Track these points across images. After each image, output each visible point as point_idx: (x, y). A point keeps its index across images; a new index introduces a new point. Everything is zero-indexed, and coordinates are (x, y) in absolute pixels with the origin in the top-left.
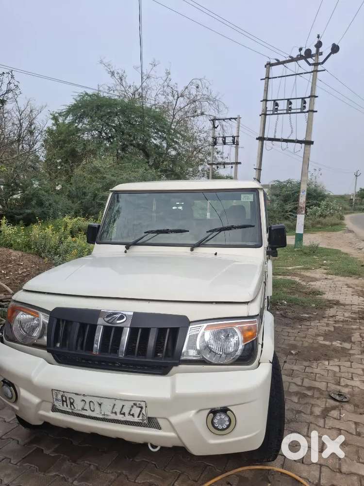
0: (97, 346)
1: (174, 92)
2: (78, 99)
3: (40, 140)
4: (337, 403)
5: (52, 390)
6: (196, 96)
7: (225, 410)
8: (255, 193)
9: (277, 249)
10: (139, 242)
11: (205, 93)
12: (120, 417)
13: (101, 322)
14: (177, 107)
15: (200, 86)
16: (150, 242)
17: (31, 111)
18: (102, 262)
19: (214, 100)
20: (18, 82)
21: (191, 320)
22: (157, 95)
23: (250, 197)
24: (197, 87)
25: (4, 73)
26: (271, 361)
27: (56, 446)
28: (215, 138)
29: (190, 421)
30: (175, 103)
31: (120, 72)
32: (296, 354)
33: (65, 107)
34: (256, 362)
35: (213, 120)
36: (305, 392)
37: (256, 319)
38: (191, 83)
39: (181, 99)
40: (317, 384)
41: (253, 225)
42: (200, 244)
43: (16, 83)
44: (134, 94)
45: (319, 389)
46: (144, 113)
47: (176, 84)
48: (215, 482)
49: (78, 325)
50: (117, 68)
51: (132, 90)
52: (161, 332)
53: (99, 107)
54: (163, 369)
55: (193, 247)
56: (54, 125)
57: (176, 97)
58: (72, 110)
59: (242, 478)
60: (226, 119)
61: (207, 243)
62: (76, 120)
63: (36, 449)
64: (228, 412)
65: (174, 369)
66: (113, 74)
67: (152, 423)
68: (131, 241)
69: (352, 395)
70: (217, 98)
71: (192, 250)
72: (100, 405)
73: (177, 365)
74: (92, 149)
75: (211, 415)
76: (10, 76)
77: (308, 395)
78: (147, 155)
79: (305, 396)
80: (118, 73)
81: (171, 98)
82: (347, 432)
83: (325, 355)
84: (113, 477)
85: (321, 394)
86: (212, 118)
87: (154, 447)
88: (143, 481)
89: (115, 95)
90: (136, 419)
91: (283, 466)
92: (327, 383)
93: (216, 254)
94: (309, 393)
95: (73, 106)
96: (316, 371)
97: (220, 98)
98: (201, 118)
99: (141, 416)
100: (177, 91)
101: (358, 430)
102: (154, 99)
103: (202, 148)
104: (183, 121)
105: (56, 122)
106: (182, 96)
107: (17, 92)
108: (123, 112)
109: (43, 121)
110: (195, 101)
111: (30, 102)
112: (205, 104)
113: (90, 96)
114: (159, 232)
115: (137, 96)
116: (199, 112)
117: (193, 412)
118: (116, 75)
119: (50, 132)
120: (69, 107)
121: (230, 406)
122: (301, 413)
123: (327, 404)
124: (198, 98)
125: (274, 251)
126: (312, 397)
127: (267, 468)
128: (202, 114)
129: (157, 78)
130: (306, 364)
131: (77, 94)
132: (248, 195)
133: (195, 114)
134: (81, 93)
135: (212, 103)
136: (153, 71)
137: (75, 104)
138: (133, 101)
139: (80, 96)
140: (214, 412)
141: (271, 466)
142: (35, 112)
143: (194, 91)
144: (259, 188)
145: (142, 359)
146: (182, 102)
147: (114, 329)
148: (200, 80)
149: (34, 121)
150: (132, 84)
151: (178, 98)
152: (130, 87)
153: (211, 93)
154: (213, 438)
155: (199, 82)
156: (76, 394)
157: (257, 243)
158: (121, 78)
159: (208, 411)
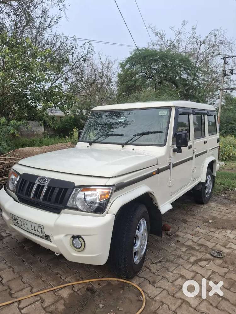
0: (32, 194)
1: (198, 41)
2: (133, 53)
3: (115, 79)
4: (212, 257)
5: (11, 214)
6: (215, 42)
7: (79, 237)
9: (181, 148)
10: (97, 141)
11: (221, 39)
12: (34, 232)
13: (37, 182)
14: (201, 52)
15: (217, 35)
17: (109, 64)
19: (229, 44)
20: (94, 47)
21: (76, 185)
22: (187, 44)
23: (165, 113)
24: (215, 36)
25: (86, 42)
28: (225, 71)
29: (61, 241)
30: (198, 49)
31: (161, 32)
32: (212, 223)
33: (125, 59)
35: (223, 58)
36: (195, 247)
37: (111, 188)
38: (211, 33)
39: (203, 45)
40: (208, 244)
42: (127, 144)
44: (170, 46)
45: (206, 247)
47: (200, 35)
50: (159, 30)
51: (169, 43)
53: (145, 57)
54: (57, 211)
55: (124, 145)
56: (121, 71)
57: (199, 44)
58: (129, 60)
60: (233, 56)
62: (131, 67)
64: (80, 239)
65: (63, 211)
66: (156, 34)
67: (47, 237)
69: (229, 254)
70: (231, 42)
71: (123, 147)
72: (27, 224)
73: (64, 209)
75: (72, 238)
76: (89, 44)
77: (195, 249)
78: (177, 86)
79: (193, 248)
80: (160, 33)
81: (195, 45)
82: (202, 276)
83: (234, 226)
85: (206, 250)
86: (223, 56)
89: (157, 48)
90: (40, 234)
92: (217, 244)
93: (133, 150)
94: (197, 248)
95: (129, 58)
96: (216, 235)
97: (233, 42)
98: (217, 57)
99: (42, 233)
100: (200, 40)
101: (211, 276)
102: (184, 48)
103: (219, 78)
104: (206, 62)
105: (123, 69)
106: (204, 43)
107: (93, 53)
108: (161, 58)
109: (115, 69)
110: (214, 46)
111: (108, 58)
112: (222, 47)
113: (140, 50)
114: (108, 135)
115: (172, 47)
116: (216, 53)
117: (64, 235)
118: (158, 34)
119: (119, 76)
120: (127, 58)
121: (82, 235)
122: (180, 258)
123: (204, 257)
124: (217, 43)
125: (179, 149)
126: (197, 250)
128: (219, 54)
129: (185, 33)
130: (213, 230)
131: (132, 50)
132: (164, 111)
133: (213, 55)
134: (135, 49)
135: (227, 45)
136: (183, 28)
137: (131, 57)
138: (169, 50)
139: (134, 51)
140: (74, 237)
142: (111, 64)
143: (213, 39)
144: (172, 106)
145: (49, 203)
146: (203, 48)
147: (41, 186)
148: (217, 30)
149: (111, 70)
150: (169, 39)
151: (201, 45)
152: (168, 41)
153: (226, 39)
154: (75, 253)
155: (216, 32)
156: (19, 217)
157: (163, 143)
158: (161, 36)
159: (71, 236)
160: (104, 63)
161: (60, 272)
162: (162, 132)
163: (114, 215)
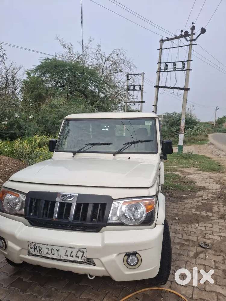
0: (56, 215)
1: (103, 57)
2: (43, 62)
3: (19, 87)
4: (203, 249)
5: (28, 242)
6: (117, 60)
7: (135, 254)
8: (153, 120)
9: (167, 155)
10: (81, 151)
11: (122, 58)
12: (70, 258)
13: (58, 200)
14: (105, 67)
15: (119, 54)
16: (88, 150)
17: (13, 69)
18: (58, 163)
19: (128, 63)
20: (5, 51)
21: (114, 199)
22: (92, 59)
23: (151, 123)
24: (117, 55)
26: (163, 223)
27: (31, 276)
28: (128, 86)
29: (113, 261)
30: (103, 64)
31: (69, 44)
32: (179, 219)
33: (35, 67)
34: (154, 224)
36: (184, 243)
37: (154, 198)
38: (114, 52)
39: (107, 62)
40: (191, 238)
41: (152, 140)
42: (119, 152)
43: (4, 52)
44: (78, 59)
45: (192, 241)
46: (84, 70)
47: (104, 52)
48: (129, 297)
49: (44, 202)
50: (66, 42)
51: (76, 56)
52: (96, 206)
53: (56, 67)
54: (96, 229)
55: (115, 154)
56: (28, 78)
58: (39, 68)
59: (145, 295)
60: (135, 74)
61: (123, 152)
62: (41, 75)
63: (18, 279)
64: (137, 255)
65: (104, 228)
66: (64, 46)
67: (90, 261)
68: (77, 150)
69: (213, 244)
70: (130, 61)
71: (114, 155)
72: (58, 251)
73: (105, 226)
74: (52, 93)
75: (127, 256)
77: (186, 245)
78: (86, 97)
79: (184, 245)
80: (68, 46)
81: (101, 61)
82: (210, 267)
83: (197, 220)
84: (66, 295)
85: (194, 244)
86: (127, 74)
87: (91, 276)
88: (84, 298)
89: (66, 59)
90: (80, 260)
91: (170, 288)
92: (198, 237)
93: (129, 158)
94: (187, 243)
95: (39, 66)
96: (190, 229)
97: (131, 62)
98: (119, 73)
99: (83, 257)
100: (105, 57)
101: (216, 266)
102: (90, 62)
103: (120, 93)
104: (108, 76)
105: (29, 76)
106: (108, 60)
107: (5, 57)
108: (71, 70)
109: (21, 75)
110: (116, 63)
111: (13, 64)
112: (122, 65)
113: (50, 60)
114: (93, 144)
115: (80, 60)
116: (118, 70)
117: (115, 255)
118: (66, 47)
119: (25, 82)
120: (37, 66)
121: (138, 251)
122: (181, 255)
123: (197, 250)
124: (118, 61)
125: (165, 156)
126: (188, 245)
127: (161, 289)
128: (121, 71)
129: (92, 49)
130: (185, 225)
131: (42, 59)
133: (116, 71)
134: (45, 58)
135: (127, 64)
136: (89, 44)
137: (41, 65)
138: (77, 63)
140: (128, 255)
141: (163, 288)
142: (16, 70)
143: (115, 57)
144: (156, 118)
145: (83, 223)
146: (108, 64)
147: (66, 204)
148: (119, 50)
149: (16, 76)
150: (76, 52)
151: (105, 61)
152: (75, 54)
153: (126, 58)
154: (127, 271)
155: (118, 51)
156: (43, 244)
157: (155, 151)
158: (69, 49)
159: (124, 254)
160: (8, 68)
161: (89, 297)
162: (152, 141)
163: (163, 224)
